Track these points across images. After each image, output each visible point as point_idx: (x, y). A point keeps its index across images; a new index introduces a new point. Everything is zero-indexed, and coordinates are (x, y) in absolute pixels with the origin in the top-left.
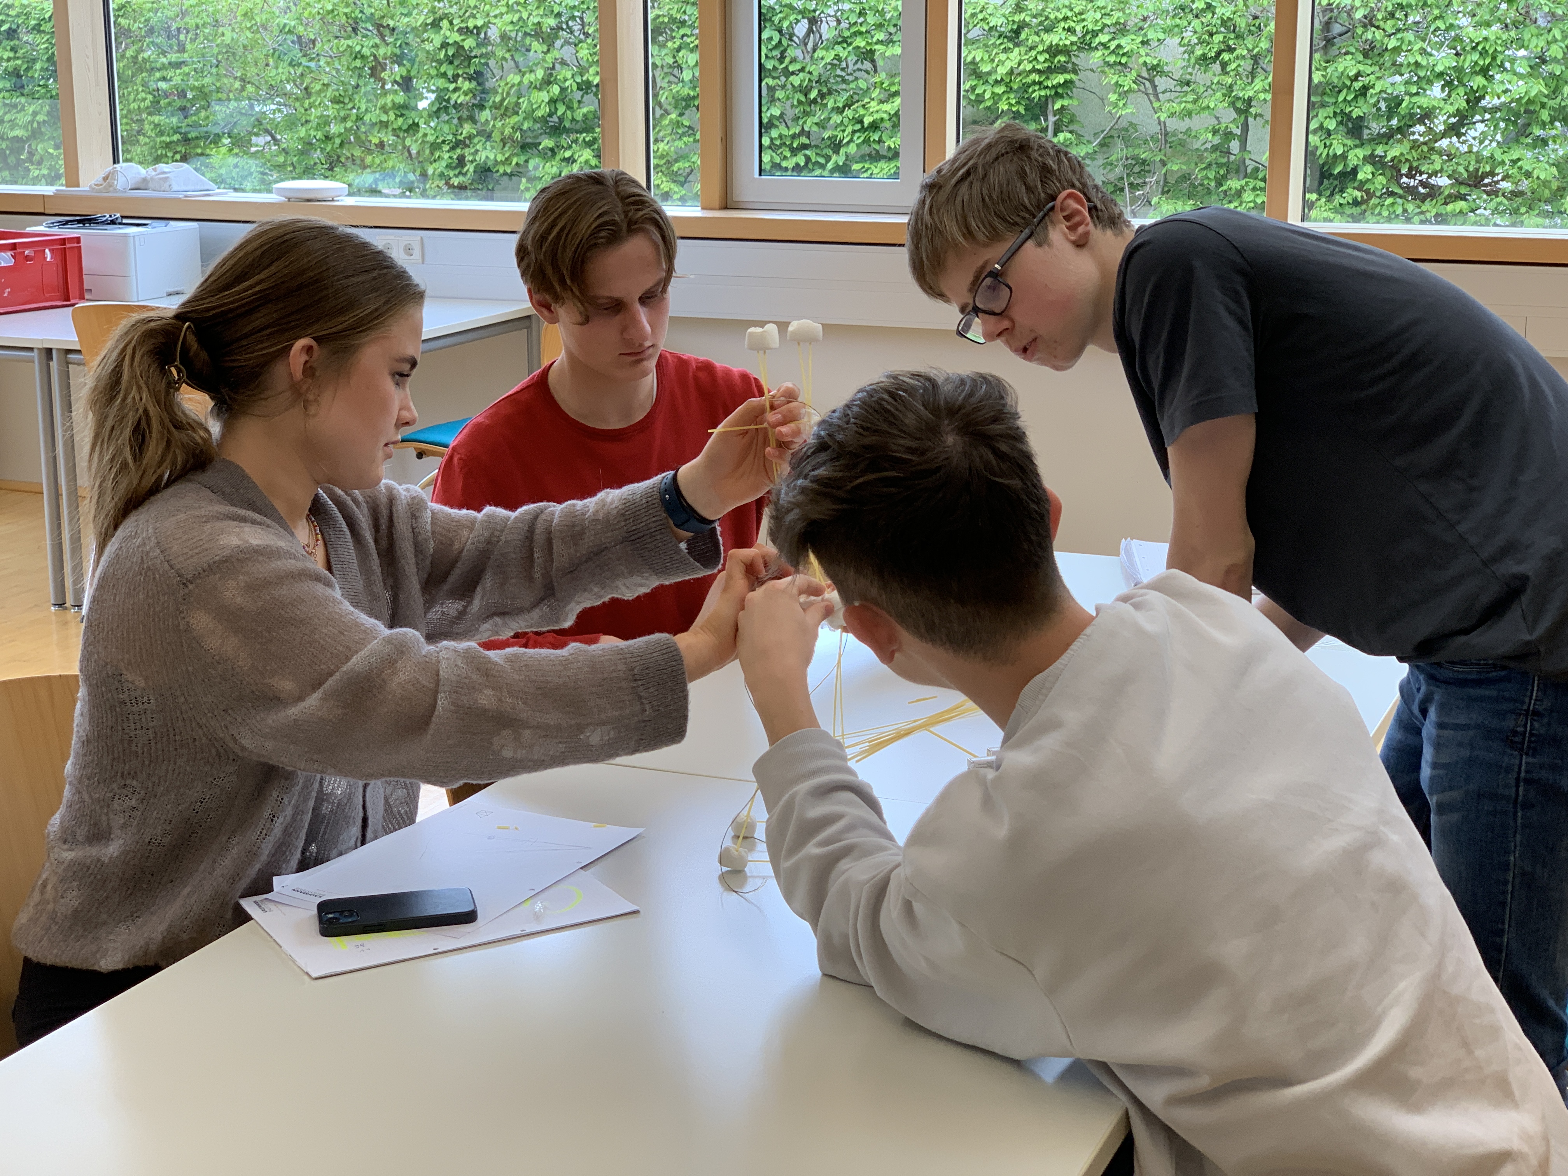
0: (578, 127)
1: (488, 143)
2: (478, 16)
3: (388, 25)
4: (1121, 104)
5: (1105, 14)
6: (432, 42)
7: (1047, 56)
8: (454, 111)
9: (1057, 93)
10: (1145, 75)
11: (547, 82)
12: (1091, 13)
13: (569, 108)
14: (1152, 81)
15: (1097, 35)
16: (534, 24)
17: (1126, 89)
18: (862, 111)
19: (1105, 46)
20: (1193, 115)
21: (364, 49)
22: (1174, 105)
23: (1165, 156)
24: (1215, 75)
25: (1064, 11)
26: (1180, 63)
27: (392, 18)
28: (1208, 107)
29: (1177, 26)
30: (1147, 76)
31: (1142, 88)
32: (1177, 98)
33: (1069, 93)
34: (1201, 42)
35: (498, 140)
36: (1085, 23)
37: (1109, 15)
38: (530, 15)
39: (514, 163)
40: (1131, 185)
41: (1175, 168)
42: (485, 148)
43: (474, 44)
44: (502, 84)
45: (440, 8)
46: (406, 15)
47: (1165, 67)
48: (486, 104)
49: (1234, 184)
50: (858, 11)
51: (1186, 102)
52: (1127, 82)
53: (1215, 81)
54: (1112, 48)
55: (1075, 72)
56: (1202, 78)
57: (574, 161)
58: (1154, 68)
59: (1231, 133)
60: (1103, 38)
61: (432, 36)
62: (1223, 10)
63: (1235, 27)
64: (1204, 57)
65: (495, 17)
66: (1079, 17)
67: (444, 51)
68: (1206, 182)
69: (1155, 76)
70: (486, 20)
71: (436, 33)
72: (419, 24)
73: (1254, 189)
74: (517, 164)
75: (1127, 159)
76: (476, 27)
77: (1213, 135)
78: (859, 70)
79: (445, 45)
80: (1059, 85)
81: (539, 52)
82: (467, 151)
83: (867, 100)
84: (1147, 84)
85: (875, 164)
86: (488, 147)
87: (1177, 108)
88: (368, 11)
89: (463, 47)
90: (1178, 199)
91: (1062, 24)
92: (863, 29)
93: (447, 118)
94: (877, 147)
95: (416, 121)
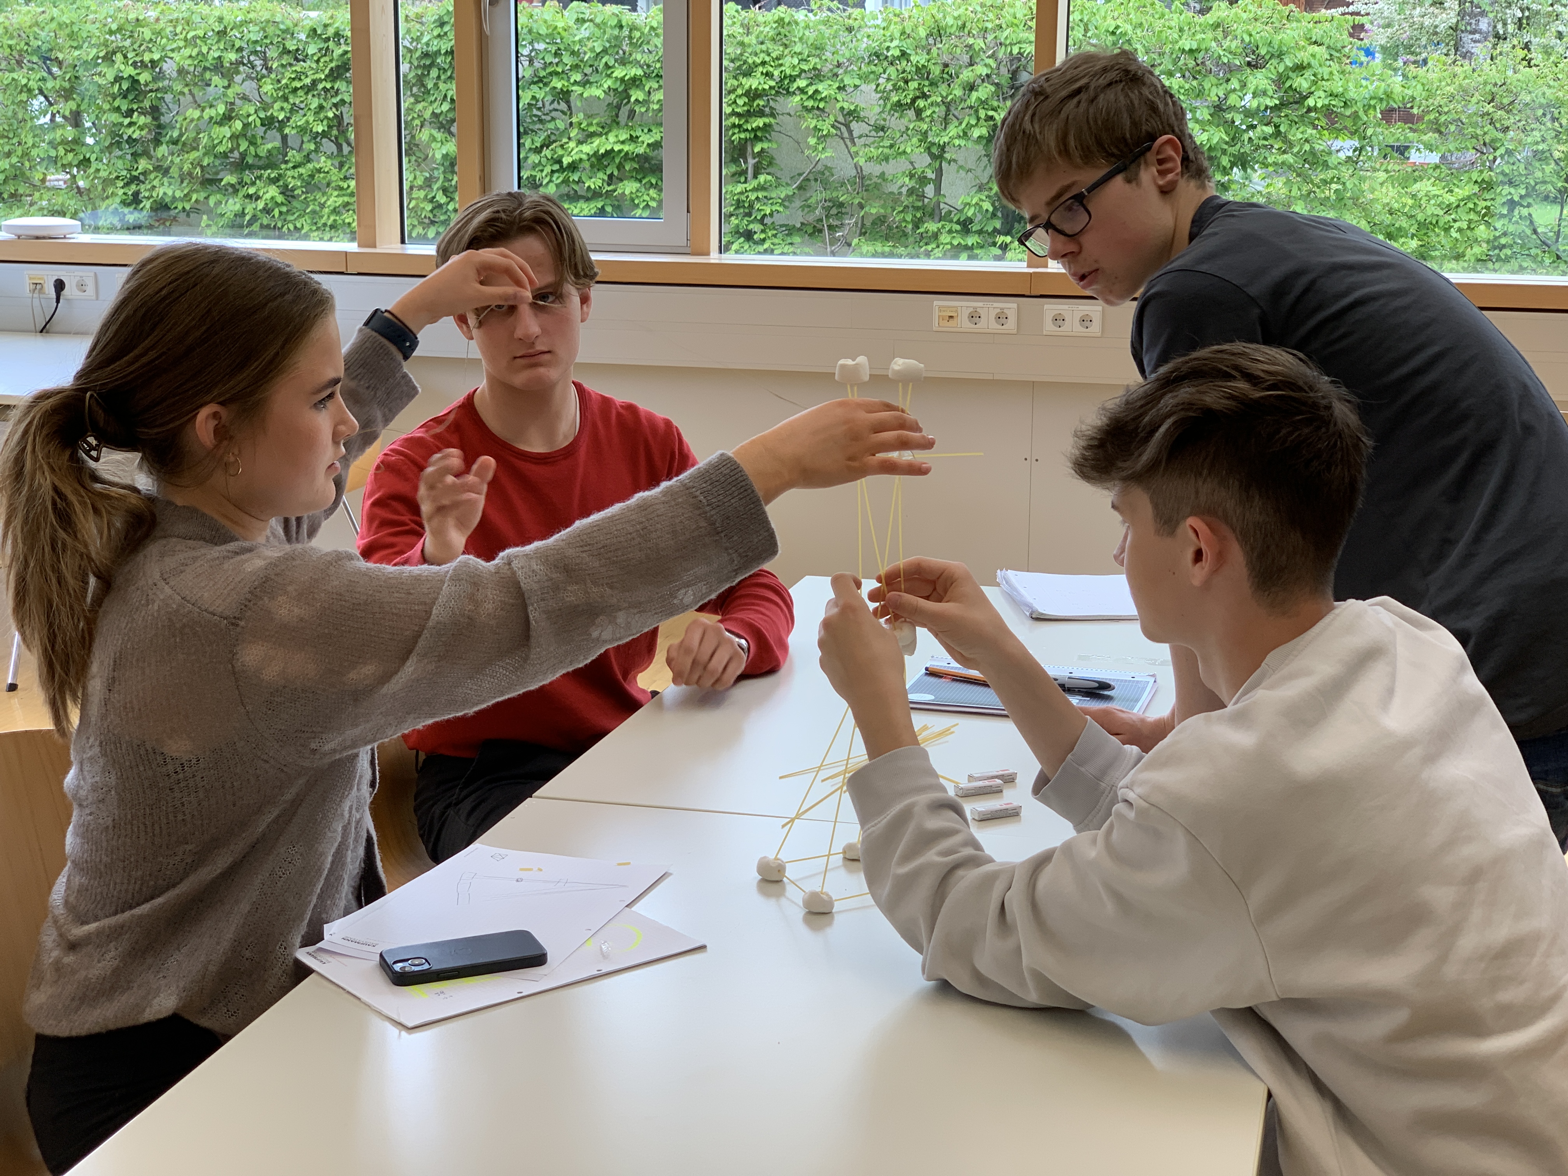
0: (261, 163)
1: (165, 179)
2: (154, 49)
3: (57, 58)
4: (820, 147)
5: (802, 60)
6: (104, 76)
7: (747, 100)
8: (127, 146)
9: (756, 136)
10: (841, 119)
11: (227, 118)
12: (789, 59)
13: (252, 143)
14: (847, 126)
15: (795, 80)
16: (214, 59)
17: (824, 133)
18: (560, 152)
19: (802, 91)
20: (891, 160)
21: (31, 83)
22: (872, 149)
23: (862, 199)
24: (910, 121)
25: (762, 55)
26: (877, 109)
27: (61, 51)
28: (904, 152)
29: (872, 72)
30: (843, 121)
31: (839, 133)
32: (873, 143)
33: (767, 136)
34: (896, 88)
35: (176, 175)
36: (783, 68)
37: (805, 60)
38: (210, 49)
39: (193, 199)
40: (830, 227)
41: (874, 211)
42: (163, 184)
43: (149, 79)
44: (180, 119)
45: (112, 42)
46: (76, 48)
47: (862, 113)
48: (162, 139)
49: (931, 226)
50: (553, 52)
51: (883, 147)
52: (826, 127)
53: (911, 127)
54: (810, 93)
55: (773, 115)
56: (896, 123)
57: (258, 198)
58: (850, 113)
59: (925, 177)
60: (802, 83)
61: (105, 70)
62: (918, 58)
63: (929, 73)
64: (899, 104)
65: (173, 50)
66: (776, 62)
67: (118, 85)
68: (904, 225)
69: (851, 121)
70: (163, 54)
71: (108, 67)
72: (91, 57)
73: (950, 232)
74: (197, 201)
75: (825, 201)
76: (152, 61)
77: (910, 179)
78: (556, 110)
79: (118, 79)
80: (759, 128)
81: (220, 86)
82: (142, 187)
83: (565, 140)
84: (843, 129)
85: (575, 204)
86: (166, 184)
87: (874, 152)
88: (35, 43)
89: (137, 81)
90: (875, 240)
91: (761, 69)
92: (559, 70)
93: (120, 153)
94: (576, 187)
95: (88, 156)
